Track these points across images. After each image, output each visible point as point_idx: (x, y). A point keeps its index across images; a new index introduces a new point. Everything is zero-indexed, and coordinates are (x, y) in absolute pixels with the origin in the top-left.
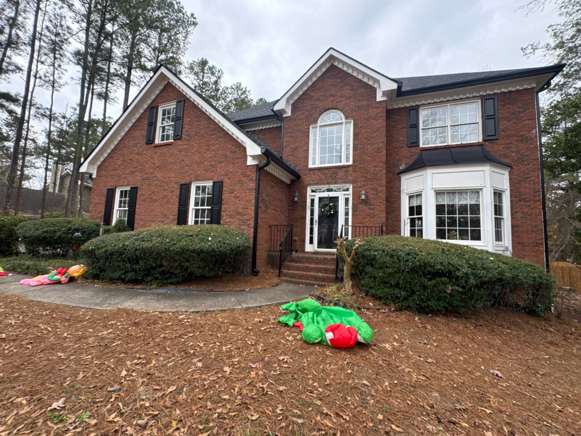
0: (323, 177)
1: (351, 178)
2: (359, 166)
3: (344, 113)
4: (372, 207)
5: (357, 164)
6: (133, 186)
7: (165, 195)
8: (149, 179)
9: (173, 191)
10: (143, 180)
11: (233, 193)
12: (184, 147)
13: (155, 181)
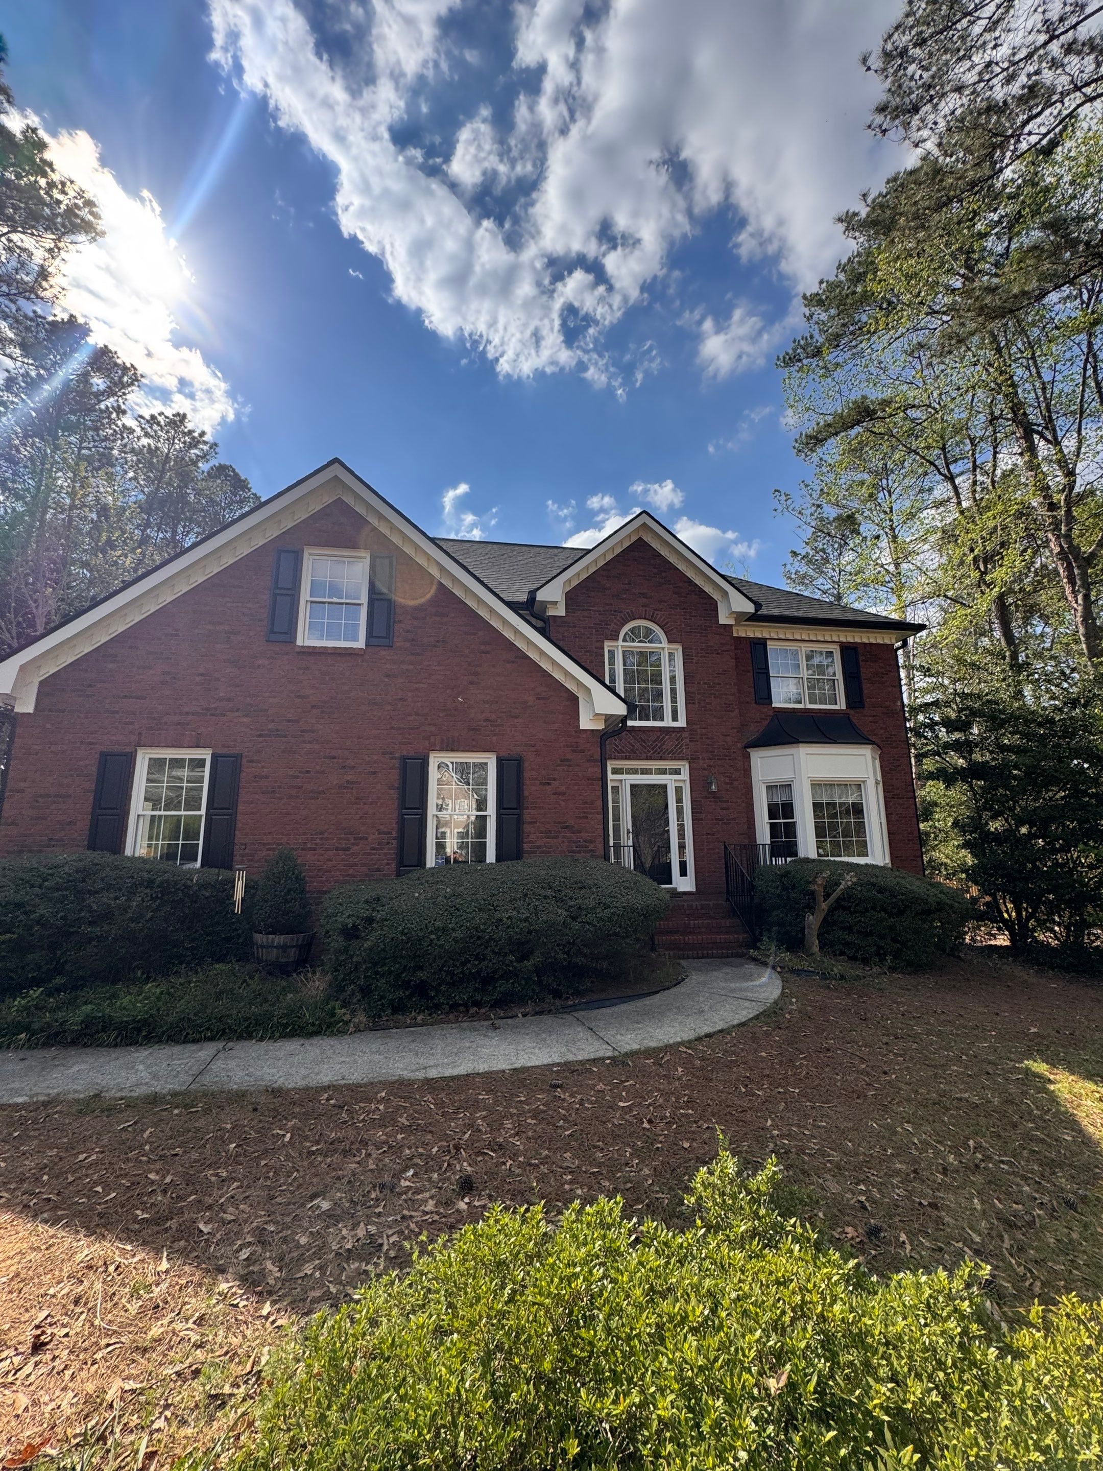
1: (687, 752)
2: (698, 731)
3: (665, 632)
4: (725, 805)
5: (694, 727)
6: (225, 751)
7: (348, 782)
8: (285, 736)
9: (375, 773)
10: (260, 736)
11: (549, 784)
12: (405, 667)
13: (310, 742)
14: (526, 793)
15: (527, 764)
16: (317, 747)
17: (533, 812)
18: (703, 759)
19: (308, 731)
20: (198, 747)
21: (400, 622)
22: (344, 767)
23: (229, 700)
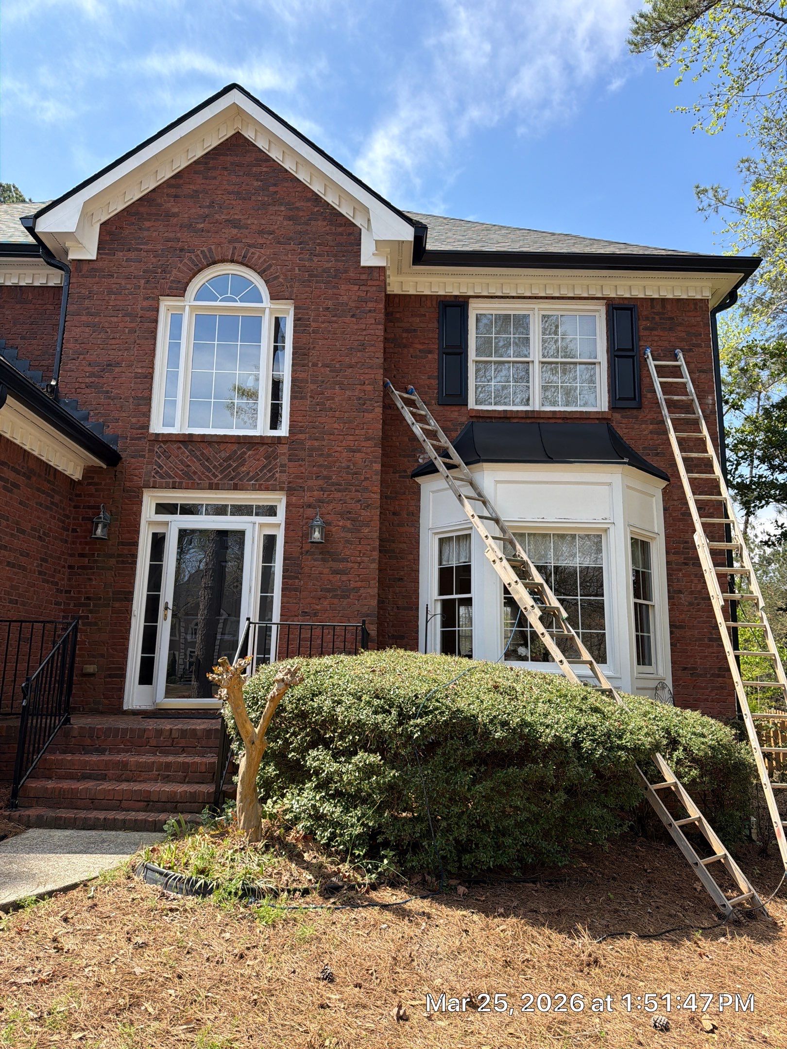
0: (196, 466)
1: (284, 477)
2: (308, 444)
3: (266, 282)
4: (341, 566)
5: (302, 436)
18: (311, 489)
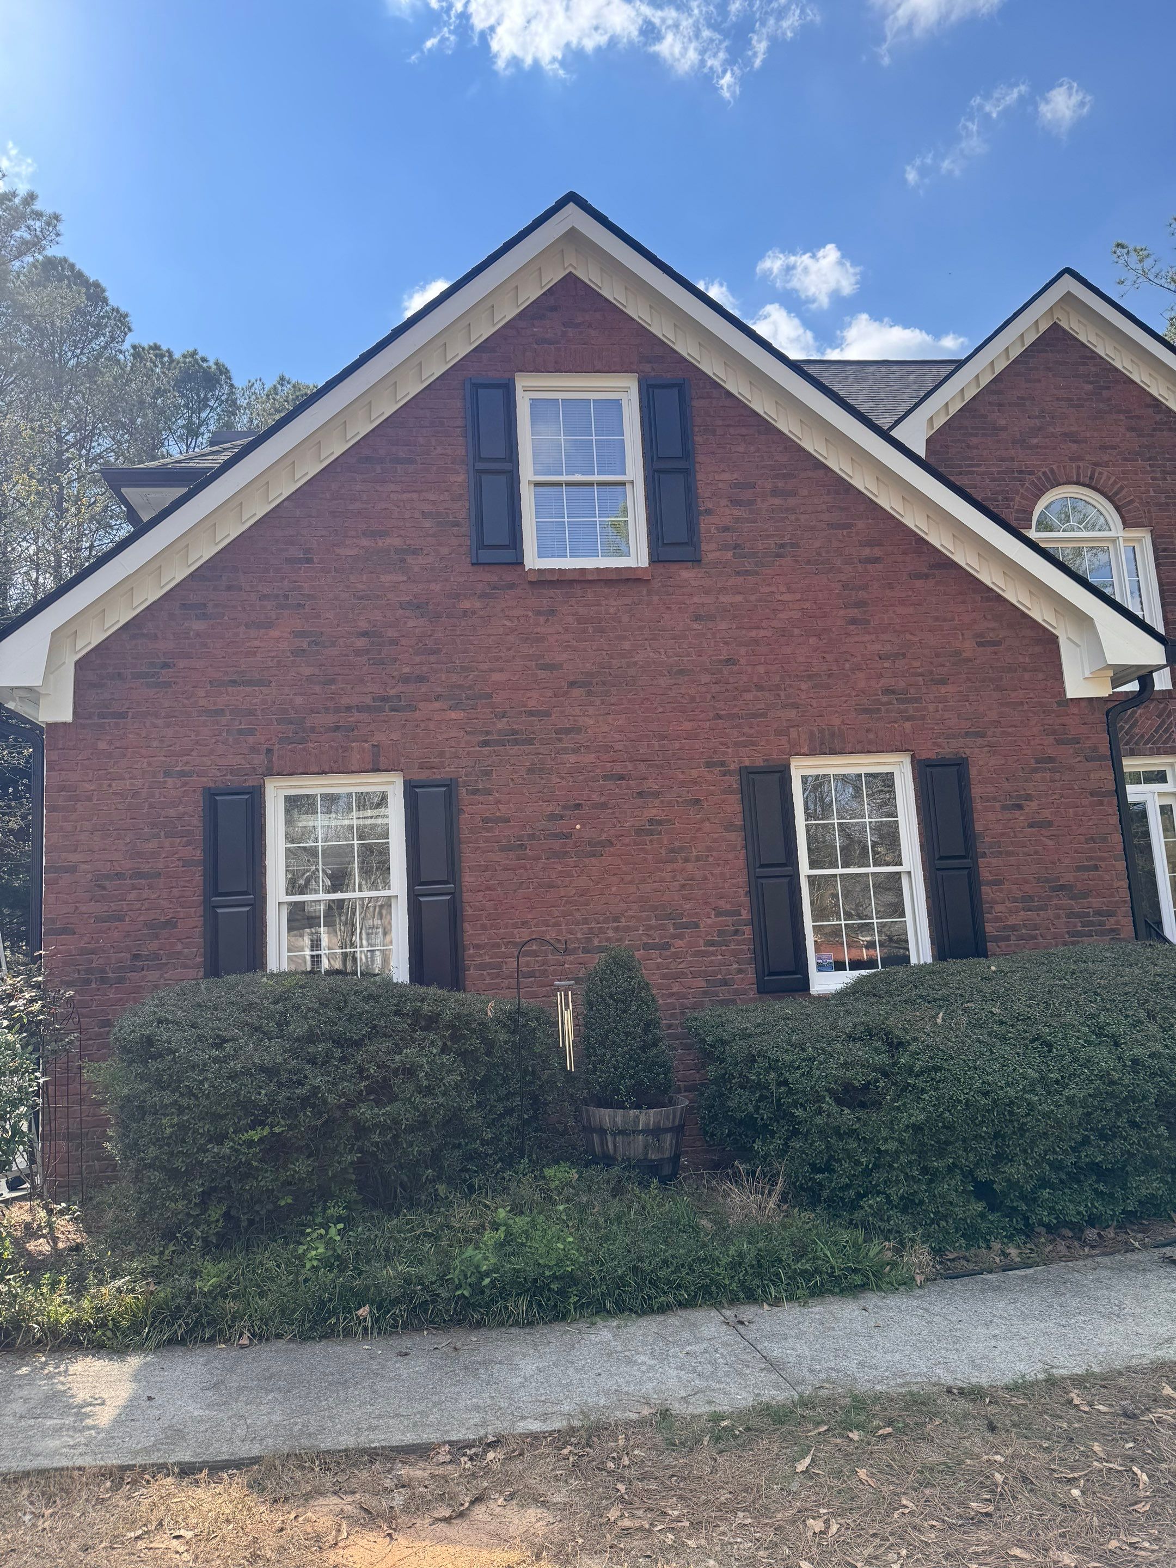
3: (1117, 508)
6: (423, 775)
7: (651, 821)
8: (530, 742)
9: (697, 802)
10: (485, 743)
11: (1020, 807)
12: (725, 599)
13: (576, 751)
14: (979, 827)
15: (973, 772)
16: (589, 758)
17: (994, 861)
19: (568, 731)
20: (378, 770)
21: (708, 512)
22: (640, 794)
23: (421, 679)
